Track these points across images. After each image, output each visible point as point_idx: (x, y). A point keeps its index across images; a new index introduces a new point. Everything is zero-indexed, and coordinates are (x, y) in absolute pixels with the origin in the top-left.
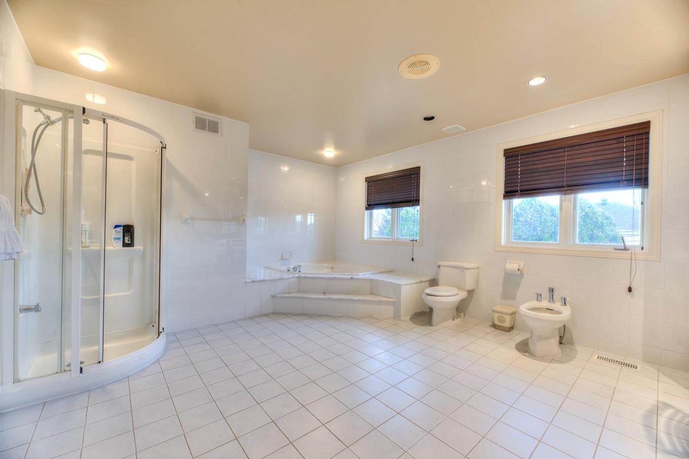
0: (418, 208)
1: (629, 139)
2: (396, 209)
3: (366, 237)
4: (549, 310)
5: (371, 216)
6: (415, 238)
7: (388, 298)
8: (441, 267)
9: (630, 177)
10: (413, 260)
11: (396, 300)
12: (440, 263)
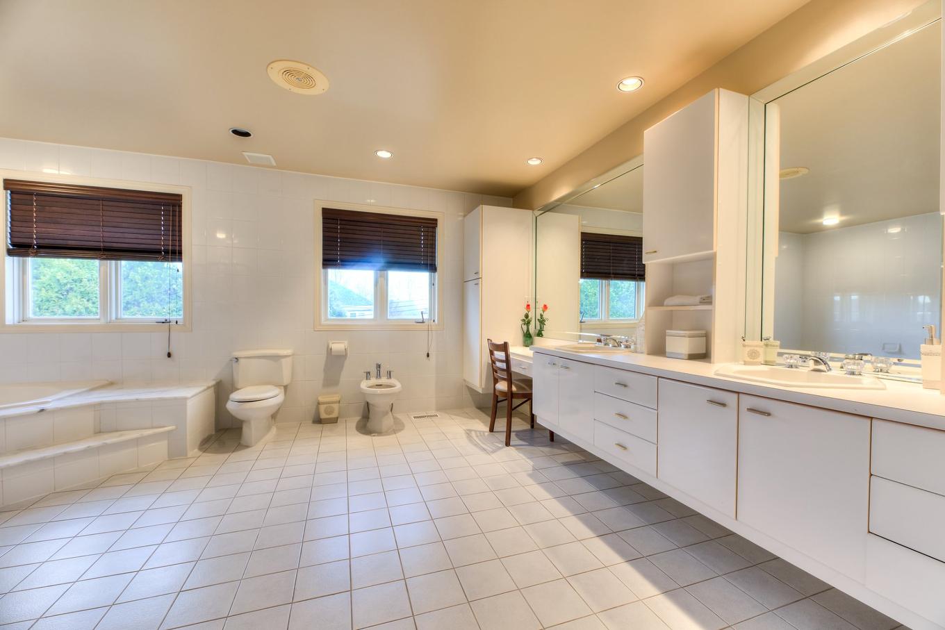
0: (178, 265)
1: (426, 229)
2: (113, 262)
3: (11, 317)
4: (379, 386)
5: (23, 270)
6: (174, 317)
7: (153, 428)
8: (241, 361)
9: (425, 262)
10: (169, 355)
11: (174, 427)
12: (237, 354)
